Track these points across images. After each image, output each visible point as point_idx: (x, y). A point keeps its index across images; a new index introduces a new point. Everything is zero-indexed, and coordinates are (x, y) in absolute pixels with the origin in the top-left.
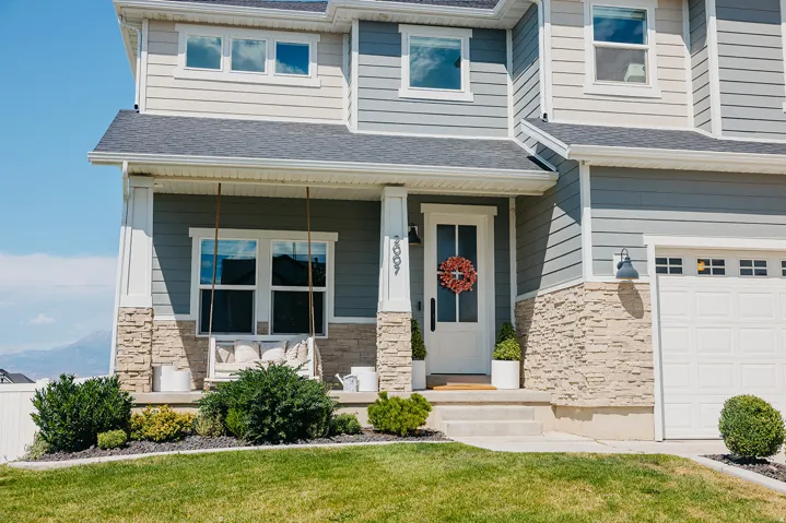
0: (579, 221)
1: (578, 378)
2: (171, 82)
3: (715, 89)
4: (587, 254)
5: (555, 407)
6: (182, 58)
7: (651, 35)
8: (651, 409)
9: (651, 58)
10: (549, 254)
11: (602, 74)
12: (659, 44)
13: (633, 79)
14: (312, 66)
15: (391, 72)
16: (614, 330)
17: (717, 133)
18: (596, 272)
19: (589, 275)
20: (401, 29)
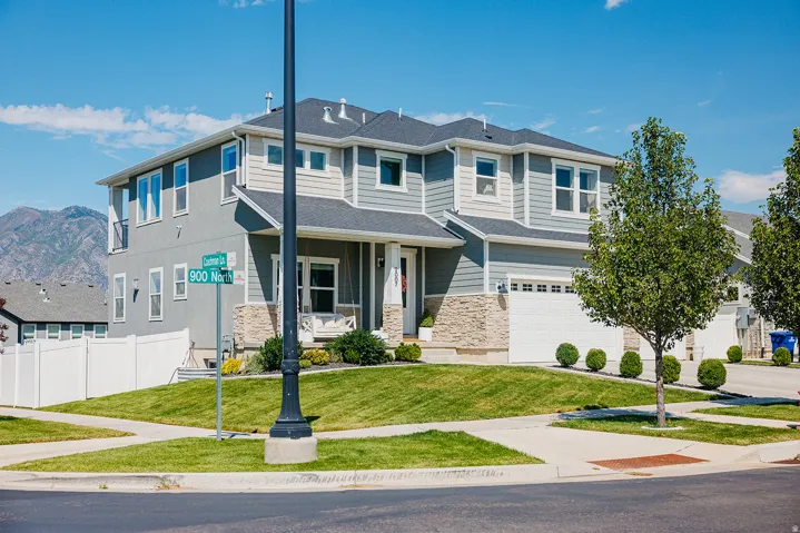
0: (482, 266)
1: (480, 336)
2: (260, 171)
3: (527, 203)
4: (487, 282)
5: (457, 349)
6: (266, 158)
7: (499, 173)
8: (507, 350)
9: (498, 185)
10: (455, 278)
11: (480, 191)
12: (502, 177)
13: (488, 193)
14: (327, 167)
15: (371, 175)
16: (497, 316)
17: (527, 224)
18: (490, 290)
19: (487, 291)
20: (377, 152)
